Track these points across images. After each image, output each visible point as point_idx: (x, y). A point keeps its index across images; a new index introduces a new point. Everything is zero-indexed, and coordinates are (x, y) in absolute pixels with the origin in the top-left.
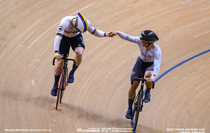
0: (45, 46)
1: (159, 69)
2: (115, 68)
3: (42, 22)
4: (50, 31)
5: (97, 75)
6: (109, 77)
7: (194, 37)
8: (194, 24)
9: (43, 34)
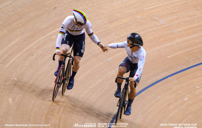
0: (22, 65)
1: (142, 70)
2: (91, 87)
3: (20, 42)
4: (27, 50)
5: (73, 94)
6: (85, 96)
7: (168, 57)
8: (168, 44)
9: (21, 53)
